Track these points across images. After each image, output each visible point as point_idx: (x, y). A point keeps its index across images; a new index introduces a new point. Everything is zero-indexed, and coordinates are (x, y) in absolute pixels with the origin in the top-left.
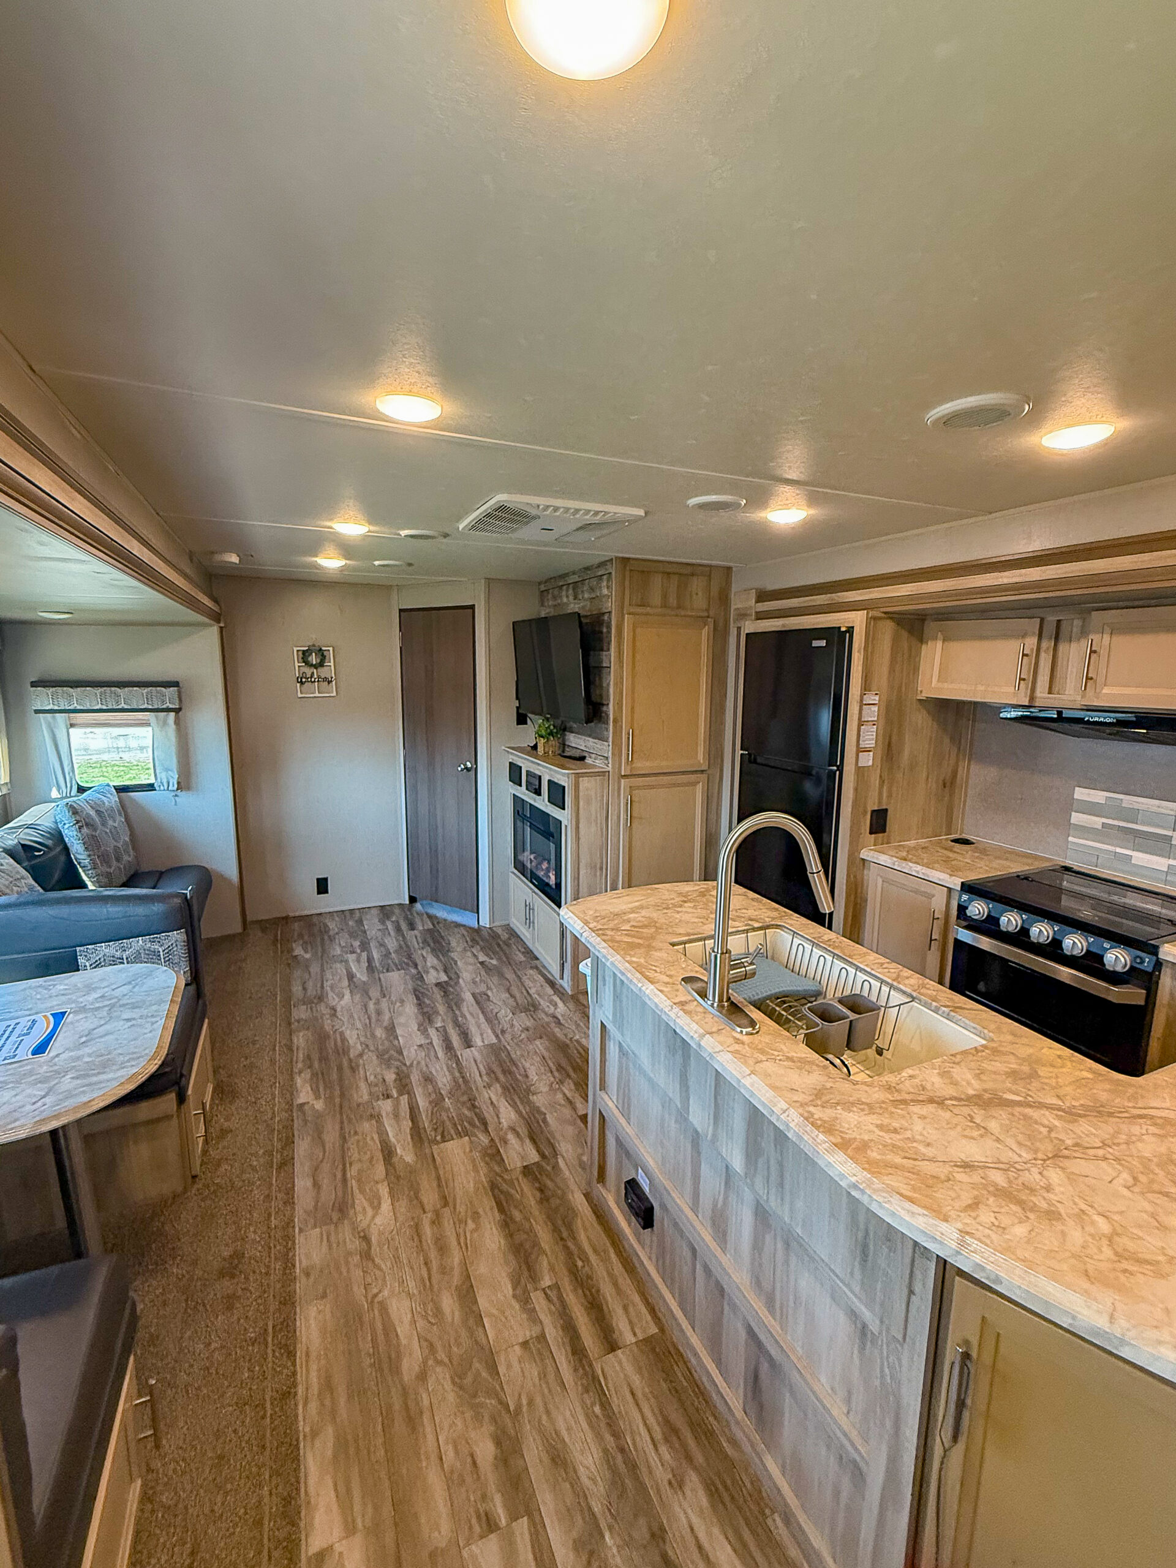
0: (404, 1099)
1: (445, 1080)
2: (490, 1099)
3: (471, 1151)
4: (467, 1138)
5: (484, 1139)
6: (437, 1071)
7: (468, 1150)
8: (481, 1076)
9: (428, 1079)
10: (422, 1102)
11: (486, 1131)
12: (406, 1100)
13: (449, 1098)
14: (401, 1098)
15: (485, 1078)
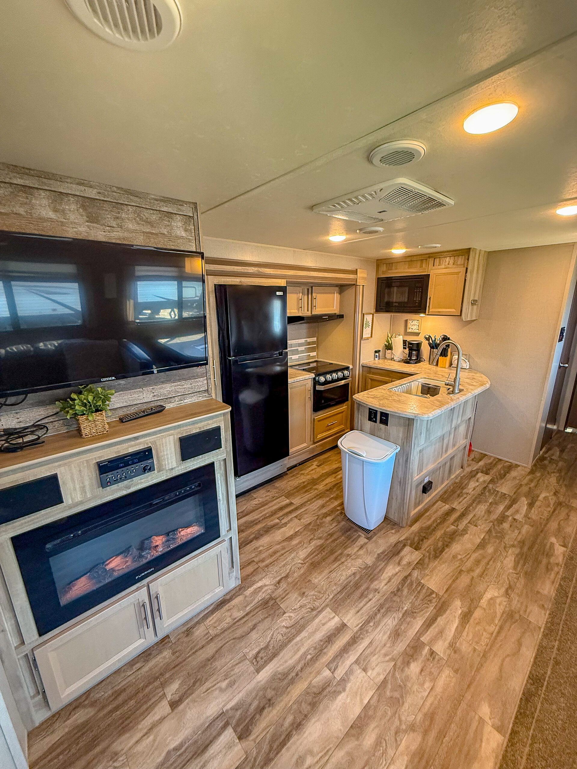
0: (425, 639)
1: (390, 622)
2: (386, 584)
3: (428, 575)
4: (422, 581)
5: (415, 574)
6: (385, 633)
7: (428, 577)
8: (370, 600)
9: (396, 634)
10: (418, 623)
11: (410, 575)
12: (425, 636)
13: (403, 608)
14: (425, 642)
15: (370, 596)
